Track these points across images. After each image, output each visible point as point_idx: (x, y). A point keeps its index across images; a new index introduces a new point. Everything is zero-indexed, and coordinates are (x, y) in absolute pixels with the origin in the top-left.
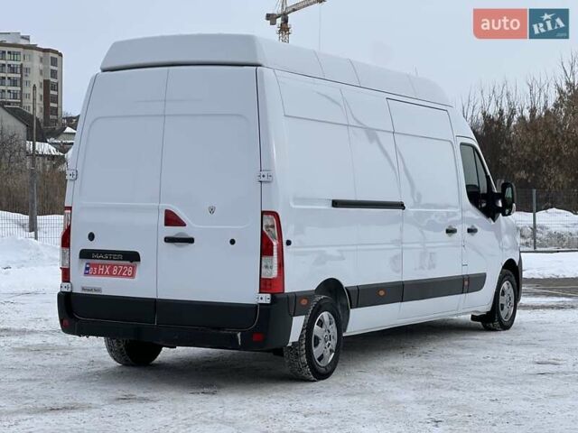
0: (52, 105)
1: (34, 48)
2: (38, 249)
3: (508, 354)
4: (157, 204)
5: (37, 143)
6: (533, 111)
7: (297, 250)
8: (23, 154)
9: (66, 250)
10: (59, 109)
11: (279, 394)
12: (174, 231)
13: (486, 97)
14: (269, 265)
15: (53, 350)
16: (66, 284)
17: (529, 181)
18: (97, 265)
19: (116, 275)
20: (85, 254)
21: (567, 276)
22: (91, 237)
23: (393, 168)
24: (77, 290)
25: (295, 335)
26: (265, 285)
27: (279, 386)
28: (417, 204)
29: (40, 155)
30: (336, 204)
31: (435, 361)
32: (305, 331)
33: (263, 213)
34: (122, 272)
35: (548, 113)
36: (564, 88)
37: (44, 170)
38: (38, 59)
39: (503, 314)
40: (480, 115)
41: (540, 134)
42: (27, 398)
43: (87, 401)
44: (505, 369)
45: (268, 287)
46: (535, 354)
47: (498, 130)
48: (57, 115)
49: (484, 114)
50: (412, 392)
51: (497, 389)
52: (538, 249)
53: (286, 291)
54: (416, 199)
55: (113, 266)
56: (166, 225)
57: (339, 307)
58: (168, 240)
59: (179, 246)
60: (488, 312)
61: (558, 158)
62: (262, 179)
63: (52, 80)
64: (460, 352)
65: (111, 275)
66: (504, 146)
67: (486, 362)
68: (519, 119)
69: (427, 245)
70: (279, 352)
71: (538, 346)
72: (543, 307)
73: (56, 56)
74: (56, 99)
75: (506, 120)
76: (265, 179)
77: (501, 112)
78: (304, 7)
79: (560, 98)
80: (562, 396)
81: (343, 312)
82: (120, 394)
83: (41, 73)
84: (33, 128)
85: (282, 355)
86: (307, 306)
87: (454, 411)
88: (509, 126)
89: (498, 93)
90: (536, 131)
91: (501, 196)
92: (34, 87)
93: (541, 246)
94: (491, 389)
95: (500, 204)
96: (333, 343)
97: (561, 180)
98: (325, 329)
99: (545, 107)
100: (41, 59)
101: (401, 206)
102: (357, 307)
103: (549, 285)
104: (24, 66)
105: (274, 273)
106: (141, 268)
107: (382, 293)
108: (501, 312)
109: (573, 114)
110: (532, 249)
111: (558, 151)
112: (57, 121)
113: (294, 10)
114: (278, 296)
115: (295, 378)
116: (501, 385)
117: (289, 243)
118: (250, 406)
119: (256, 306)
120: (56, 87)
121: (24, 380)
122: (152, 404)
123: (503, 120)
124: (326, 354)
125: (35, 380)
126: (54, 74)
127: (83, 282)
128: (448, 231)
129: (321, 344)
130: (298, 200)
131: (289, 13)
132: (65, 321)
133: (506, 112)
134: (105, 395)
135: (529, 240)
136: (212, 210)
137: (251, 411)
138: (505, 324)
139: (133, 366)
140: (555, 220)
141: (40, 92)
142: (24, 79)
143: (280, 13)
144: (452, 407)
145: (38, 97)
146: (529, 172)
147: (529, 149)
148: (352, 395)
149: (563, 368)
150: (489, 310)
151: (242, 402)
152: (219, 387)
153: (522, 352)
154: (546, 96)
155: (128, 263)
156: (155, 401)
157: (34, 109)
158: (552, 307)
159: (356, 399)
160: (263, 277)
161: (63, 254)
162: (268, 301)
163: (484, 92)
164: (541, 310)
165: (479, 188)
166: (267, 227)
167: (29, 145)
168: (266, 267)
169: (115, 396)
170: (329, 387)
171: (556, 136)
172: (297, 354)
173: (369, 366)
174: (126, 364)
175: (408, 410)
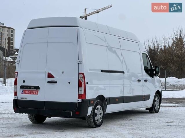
0: (11, 45)
1: (5, 27)
2: (6, 89)
3: (158, 120)
4: (45, 71)
5: (6, 57)
6: (165, 47)
7: (90, 85)
8: (1, 61)
9: (16, 86)
10: (13, 47)
11: (84, 131)
12: (50, 79)
13: (150, 42)
14: (81, 90)
15: (11, 119)
16: (16, 97)
17: (164, 69)
18: (26, 91)
19: (32, 94)
20: (22, 87)
21: (176, 98)
22: (24, 81)
23: (121, 61)
24: (19, 99)
25: (89, 113)
26: (80, 96)
27: (84, 129)
28: (128, 72)
29: (7, 61)
30: (102, 71)
31: (134, 122)
32: (92, 112)
33: (79, 73)
34: (34, 93)
35: (169, 47)
36: (175, 39)
37: (8, 65)
38: (7, 31)
39: (156, 108)
40: (148, 48)
41: (167, 54)
42: (3, 133)
43: (22, 134)
44: (157, 124)
45: (81, 97)
46: (166, 120)
47: (154, 53)
48: (13, 48)
49: (149, 48)
50: (127, 131)
51: (154, 130)
52: (167, 90)
53: (86, 98)
54: (128, 70)
55: (31, 91)
56: (48, 77)
57: (103, 104)
58: (49, 82)
59: (52, 84)
60: (151, 107)
61: (173, 61)
62: (79, 63)
63: (11, 37)
64: (142, 119)
65: (30, 94)
66: (156, 57)
67: (150, 122)
68: (160, 49)
69: (131, 85)
70: (84, 118)
71: (167, 118)
72: (169, 106)
73: (12, 30)
74: (12, 43)
75: (156, 49)
76: (80, 63)
77: (155, 47)
78: (92, 14)
79: (173, 42)
80: (175, 132)
81: (105, 106)
82: (33, 132)
83: (8, 35)
84: (5, 52)
85: (85, 120)
86: (93, 103)
87: (140, 136)
88: (157, 52)
89: (154, 41)
90: (166, 53)
91: (155, 70)
92: (5, 39)
93: (168, 88)
94: (152, 130)
95: (155, 73)
96: (102, 115)
97: (174, 68)
98: (99, 111)
99: (169, 45)
100: (8, 31)
101: (123, 72)
102: (109, 104)
103: (170, 100)
104: (2, 33)
105: (83, 93)
106: (40, 91)
107: (117, 100)
108: (155, 107)
109: (177, 47)
110: (165, 90)
111: (173, 59)
112: (13, 50)
113: (89, 15)
114: (84, 100)
115: (90, 127)
116: (155, 129)
117: (87, 83)
118: (75, 135)
119: (77, 103)
120: (12, 40)
121: (2, 128)
122: (43, 135)
123: (155, 49)
124: (99, 119)
125: (5, 128)
126: (12, 35)
127: (21, 96)
128: (138, 81)
129: (98, 115)
130: (90, 70)
131: (87, 16)
132: (16, 109)
133: (156, 47)
134: (28, 132)
135: (164, 87)
136: (63, 73)
137: (75, 136)
138: (157, 111)
139: (37, 123)
140: (172, 80)
141: (7, 41)
142: (2, 37)
143: (84, 16)
144: (140, 135)
145: (7, 43)
146: (164, 66)
147: (163, 58)
148: (108, 132)
149: (175, 124)
150: (151, 106)
151: (72, 134)
152: (65, 130)
153: (162, 119)
154: (169, 42)
155: (36, 90)
156: (44, 134)
157: (5, 46)
158: (171, 107)
159: (109, 133)
160: (79, 94)
161: (15, 87)
162: (81, 102)
163: (149, 41)
164: (168, 107)
165: (148, 68)
166: (80, 78)
167: (4, 58)
168: (80, 91)
169: (31, 132)
170: (100, 129)
171: (172, 55)
172: (90, 119)
173: (113, 123)
174: (35, 123)
175: (126, 136)
